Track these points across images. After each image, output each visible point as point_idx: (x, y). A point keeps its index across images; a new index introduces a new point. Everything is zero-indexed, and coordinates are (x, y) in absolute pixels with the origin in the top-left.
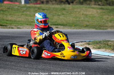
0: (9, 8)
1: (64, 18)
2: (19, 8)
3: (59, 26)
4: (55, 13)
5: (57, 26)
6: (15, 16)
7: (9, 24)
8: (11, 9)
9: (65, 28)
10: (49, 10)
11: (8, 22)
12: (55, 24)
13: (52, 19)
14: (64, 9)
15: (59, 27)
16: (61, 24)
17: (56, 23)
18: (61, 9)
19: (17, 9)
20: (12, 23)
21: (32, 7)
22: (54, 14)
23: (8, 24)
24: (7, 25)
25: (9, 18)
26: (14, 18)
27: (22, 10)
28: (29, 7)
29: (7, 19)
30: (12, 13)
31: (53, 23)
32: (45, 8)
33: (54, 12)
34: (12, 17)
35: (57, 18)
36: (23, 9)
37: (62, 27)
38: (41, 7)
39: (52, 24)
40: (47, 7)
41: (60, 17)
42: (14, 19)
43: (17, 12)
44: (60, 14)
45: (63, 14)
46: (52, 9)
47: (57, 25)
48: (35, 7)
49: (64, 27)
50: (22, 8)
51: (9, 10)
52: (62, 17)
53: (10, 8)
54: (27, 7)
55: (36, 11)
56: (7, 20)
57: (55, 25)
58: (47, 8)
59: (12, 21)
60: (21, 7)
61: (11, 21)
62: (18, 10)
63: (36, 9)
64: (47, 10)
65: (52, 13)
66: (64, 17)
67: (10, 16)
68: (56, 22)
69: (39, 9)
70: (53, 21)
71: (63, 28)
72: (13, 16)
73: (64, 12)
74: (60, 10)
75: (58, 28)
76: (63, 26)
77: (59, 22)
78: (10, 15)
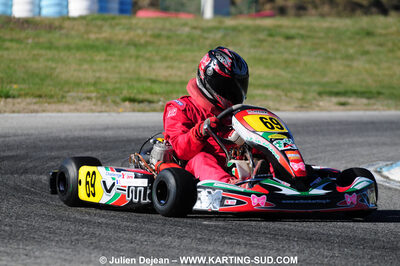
0: (158, 36)
1: (367, 66)
2: (197, 33)
3: (350, 97)
4: (335, 51)
5: (342, 99)
6: (183, 65)
7: (160, 94)
8: (168, 37)
9: (374, 104)
10: (309, 37)
11: (156, 88)
12: (335, 90)
13: (324, 74)
14: (369, 34)
15: (351, 100)
16: (358, 89)
17: (341, 88)
18: (357, 33)
19: (188, 36)
20: (171, 92)
21: (247, 28)
22: (330, 54)
23: (156, 93)
24: (155, 98)
25: (161, 71)
26: (179, 73)
27: (206, 38)
28: (234, 29)
29: (153, 76)
30: (171, 54)
31: (328, 89)
32: (293, 32)
33: (330, 46)
34: (172, 67)
35: (341, 68)
36: (211, 35)
37: (364, 101)
38: (280, 27)
39: (321, 89)
40: (301, 28)
41: (355, 64)
42: (181, 77)
43: (188, 47)
44: (351, 51)
45: (366, 53)
46: (322, 35)
47: (344, 93)
48: (258, 29)
49: (372, 101)
50: (206, 35)
51: (158, 42)
52: (359, 64)
53: (164, 33)
54: (226, 29)
55: (262, 41)
56: (153, 81)
57: (337, 94)
58: (302, 32)
59: (174, 83)
60: (204, 30)
61: (167, 83)
62: (191, 40)
63: (262, 36)
64: (302, 37)
65: (322, 51)
66: (370, 62)
67: (165, 64)
68: (339, 82)
69: (271, 35)
70: (325, 80)
71: (368, 105)
72: (176, 64)
73: (369, 44)
74: (350, 38)
75: (349, 107)
76: (368, 98)
77: (352, 82)
78: (164, 59)
